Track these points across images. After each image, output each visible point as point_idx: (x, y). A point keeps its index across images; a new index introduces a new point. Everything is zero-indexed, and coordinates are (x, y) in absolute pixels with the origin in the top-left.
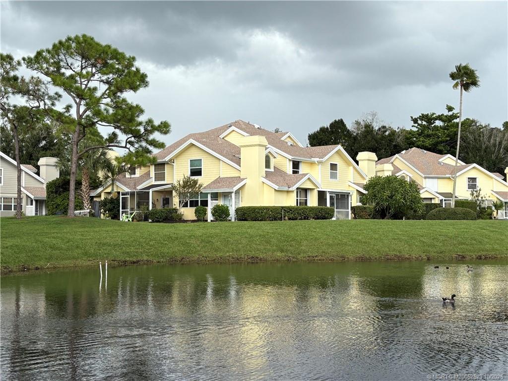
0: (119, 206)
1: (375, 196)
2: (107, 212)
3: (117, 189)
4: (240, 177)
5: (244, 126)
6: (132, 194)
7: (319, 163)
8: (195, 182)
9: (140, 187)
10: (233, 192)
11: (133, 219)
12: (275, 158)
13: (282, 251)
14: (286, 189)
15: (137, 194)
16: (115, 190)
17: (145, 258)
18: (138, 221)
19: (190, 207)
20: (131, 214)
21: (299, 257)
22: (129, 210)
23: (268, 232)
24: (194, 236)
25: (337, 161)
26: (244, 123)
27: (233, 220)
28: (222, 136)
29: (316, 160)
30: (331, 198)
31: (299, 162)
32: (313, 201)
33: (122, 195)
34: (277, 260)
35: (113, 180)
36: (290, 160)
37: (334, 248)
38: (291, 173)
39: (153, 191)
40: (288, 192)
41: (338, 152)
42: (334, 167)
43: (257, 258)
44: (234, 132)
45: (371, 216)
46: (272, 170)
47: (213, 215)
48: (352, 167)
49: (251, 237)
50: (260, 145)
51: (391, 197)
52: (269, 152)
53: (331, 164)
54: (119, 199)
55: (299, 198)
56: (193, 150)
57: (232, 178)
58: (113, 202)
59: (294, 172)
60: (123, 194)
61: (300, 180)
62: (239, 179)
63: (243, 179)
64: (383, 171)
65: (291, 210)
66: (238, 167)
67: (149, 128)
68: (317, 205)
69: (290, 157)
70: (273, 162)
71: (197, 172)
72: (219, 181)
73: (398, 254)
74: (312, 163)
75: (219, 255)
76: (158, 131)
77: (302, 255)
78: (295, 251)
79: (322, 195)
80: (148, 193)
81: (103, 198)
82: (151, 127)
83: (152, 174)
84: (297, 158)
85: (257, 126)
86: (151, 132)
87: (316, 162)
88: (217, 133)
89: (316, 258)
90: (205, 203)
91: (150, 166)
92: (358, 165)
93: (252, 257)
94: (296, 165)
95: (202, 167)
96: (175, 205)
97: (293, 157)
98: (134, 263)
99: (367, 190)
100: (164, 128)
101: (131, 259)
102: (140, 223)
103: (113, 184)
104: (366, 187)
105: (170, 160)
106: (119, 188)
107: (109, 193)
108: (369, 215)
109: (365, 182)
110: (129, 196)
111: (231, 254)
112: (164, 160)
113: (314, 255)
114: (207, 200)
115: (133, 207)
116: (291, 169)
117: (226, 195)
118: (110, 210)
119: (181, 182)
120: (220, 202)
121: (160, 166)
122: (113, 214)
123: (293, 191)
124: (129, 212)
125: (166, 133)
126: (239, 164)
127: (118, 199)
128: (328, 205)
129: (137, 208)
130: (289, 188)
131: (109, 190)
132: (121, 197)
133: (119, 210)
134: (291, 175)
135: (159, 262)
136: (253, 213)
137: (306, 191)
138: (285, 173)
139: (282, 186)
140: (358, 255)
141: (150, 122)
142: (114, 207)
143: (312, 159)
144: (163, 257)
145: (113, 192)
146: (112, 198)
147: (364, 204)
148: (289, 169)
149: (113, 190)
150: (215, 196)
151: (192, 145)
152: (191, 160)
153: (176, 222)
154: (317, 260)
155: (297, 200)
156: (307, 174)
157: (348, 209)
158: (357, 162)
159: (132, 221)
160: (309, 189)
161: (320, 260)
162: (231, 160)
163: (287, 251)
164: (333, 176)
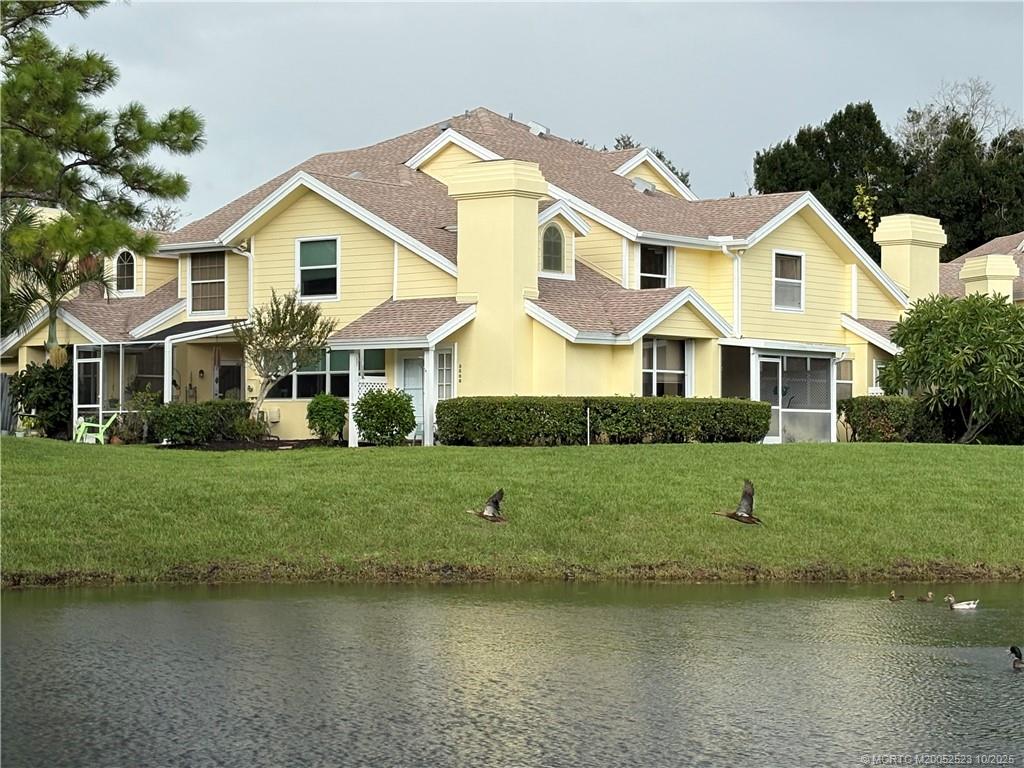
0: (72, 392)
1: (925, 363)
2: (33, 412)
3: (67, 337)
4: (454, 299)
5: (489, 130)
6: (111, 353)
7: (736, 251)
8: (311, 315)
9: (140, 332)
10: (427, 349)
11: (110, 433)
12: (578, 234)
13: (550, 546)
14: (607, 339)
15: (126, 354)
16: (61, 341)
17: (89, 565)
18: (128, 442)
19: (298, 397)
20: (106, 418)
21: (603, 568)
22: (100, 406)
23: (516, 485)
24: (265, 494)
25: (798, 244)
26: (495, 120)
27: (428, 442)
28: (414, 163)
29: (724, 241)
30: (768, 370)
31: (665, 249)
32: (704, 381)
33: (79, 357)
34: (531, 578)
35: (53, 307)
36: (631, 243)
37: (725, 538)
38: (636, 285)
39: (174, 346)
40: (614, 349)
41: (804, 215)
42: (788, 265)
43: (462, 568)
44: (453, 150)
45: (906, 432)
46: (568, 274)
47: (361, 425)
48: (854, 266)
49: (458, 498)
50: (518, 193)
51: (973, 368)
52: (559, 216)
53: (777, 254)
54: (72, 370)
55: (655, 371)
56: (308, 207)
57: (430, 301)
58: (51, 380)
59: (646, 283)
60: (84, 354)
61: (656, 310)
62: (452, 306)
63: (466, 306)
64: (985, 278)
65: (614, 411)
66: (452, 265)
67: (131, 135)
68: (719, 396)
69: (633, 233)
70: (571, 250)
71: (320, 283)
72: (389, 312)
73: (942, 560)
74: (713, 254)
75: (337, 556)
76: (162, 142)
77: (615, 561)
78: (593, 548)
79: (735, 360)
80: (161, 348)
81: (22, 365)
82: (137, 130)
83: (185, 288)
84: (657, 238)
85: (536, 130)
86: (139, 148)
87: (725, 249)
88: (403, 152)
89: (661, 573)
90: (341, 385)
91: (176, 261)
92: (877, 258)
93: (447, 567)
94: (654, 259)
95: (338, 266)
96: (251, 390)
97: (640, 234)
98: (48, 580)
99: (900, 344)
100: (182, 132)
101: (40, 569)
102: (132, 448)
103: (52, 320)
104: (900, 334)
105: (238, 242)
106: (73, 334)
107: (42, 350)
108: (898, 429)
109: (898, 316)
110: (100, 360)
111: (377, 554)
112: (217, 241)
113: (654, 561)
114: (347, 376)
115: (115, 397)
116: (637, 274)
117: (411, 359)
118: (41, 406)
119: (266, 318)
120: (391, 383)
121: (209, 261)
122: (53, 419)
123: (630, 348)
124: (101, 412)
125: (188, 147)
126: (453, 257)
127: (67, 370)
128: (755, 394)
129: (125, 400)
130: (617, 335)
131: (40, 340)
132: (76, 362)
133: (71, 405)
134: (632, 293)
135: (133, 580)
136: (487, 417)
137: (681, 344)
138: (613, 285)
139: (594, 328)
140: (804, 563)
141: (134, 115)
142: (55, 396)
143: (711, 238)
144: (150, 563)
145: (54, 346)
146: (48, 366)
147: (889, 391)
148: (629, 272)
149: (52, 338)
150: (376, 362)
151: (305, 192)
152: (302, 243)
153: (246, 446)
154: (663, 578)
155: (648, 378)
156: (682, 289)
157: (829, 408)
158: (875, 252)
159: (108, 442)
160: (691, 339)
161: (672, 578)
162: (429, 244)
163: (567, 547)
164: (787, 295)
